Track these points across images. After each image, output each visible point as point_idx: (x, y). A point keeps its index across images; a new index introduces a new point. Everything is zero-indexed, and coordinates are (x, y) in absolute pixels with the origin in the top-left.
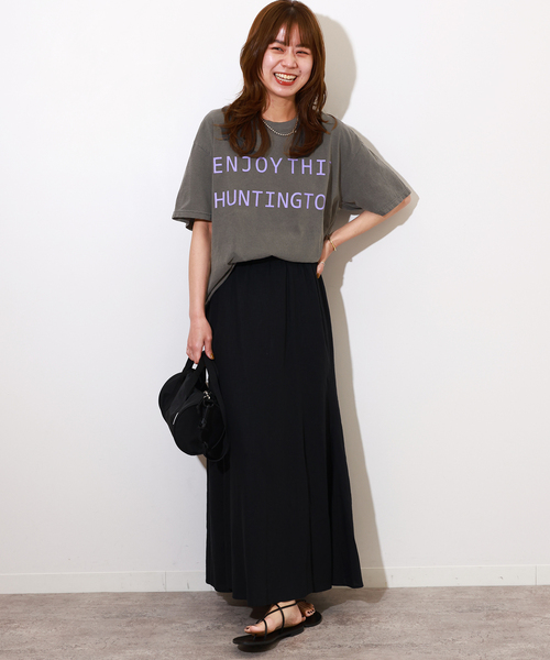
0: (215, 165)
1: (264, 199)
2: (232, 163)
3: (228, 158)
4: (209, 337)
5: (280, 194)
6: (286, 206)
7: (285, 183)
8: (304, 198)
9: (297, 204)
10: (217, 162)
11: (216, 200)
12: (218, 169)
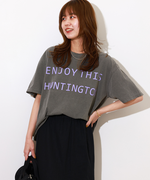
0: (47, 70)
1: (66, 87)
2: (55, 70)
3: (54, 68)
4: (32, 148)
5: (74, 85)
6: (76, 91)
7: (76, 81)
8: (85, 89)
9: (80, 91)
10: (48, 69)
11: (45, 86)
12: (48, 72)
